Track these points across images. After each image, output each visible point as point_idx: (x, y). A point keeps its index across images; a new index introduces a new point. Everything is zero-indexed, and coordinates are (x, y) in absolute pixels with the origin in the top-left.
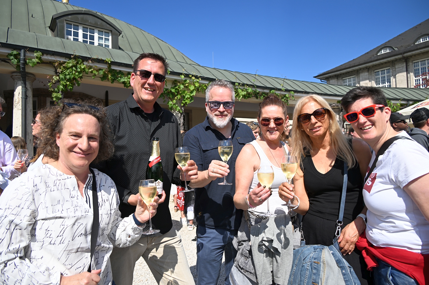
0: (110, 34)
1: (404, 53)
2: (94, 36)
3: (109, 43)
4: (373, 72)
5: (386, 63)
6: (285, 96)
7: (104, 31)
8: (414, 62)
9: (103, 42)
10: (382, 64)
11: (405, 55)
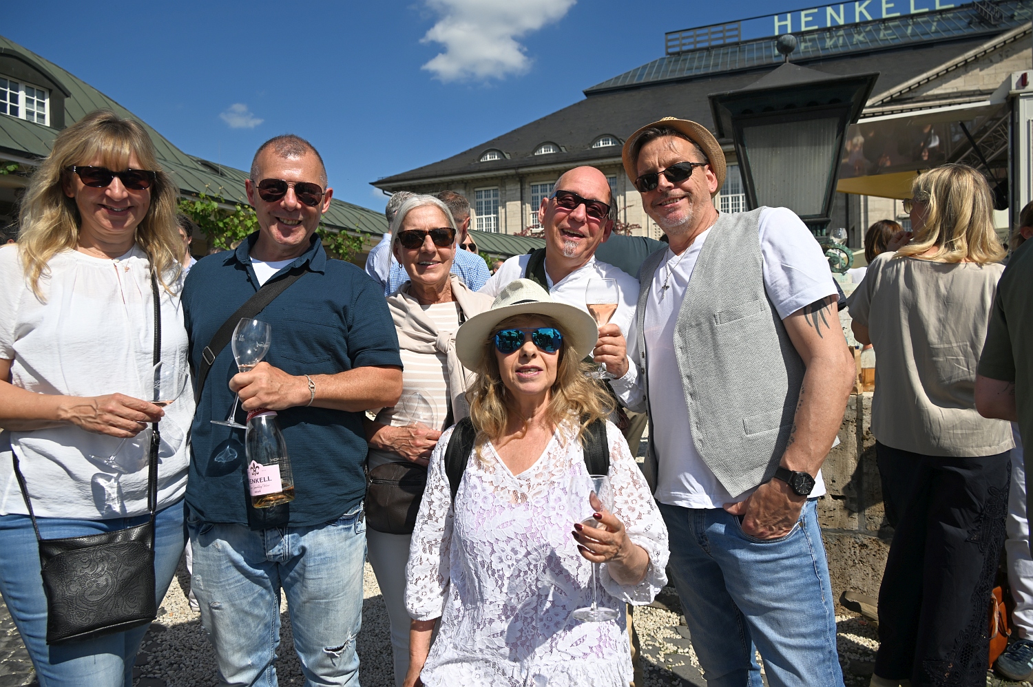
0: (47, 94)
1: (519, 168)
2: (18, 95)
3: (44, 111)
4: (472, 191)
5: (492, 178)
6: (358, 238)
7: (36, 87)
8: (532, 184)
9: (33, 108)
10: (486, 179)
11: (521, 170)
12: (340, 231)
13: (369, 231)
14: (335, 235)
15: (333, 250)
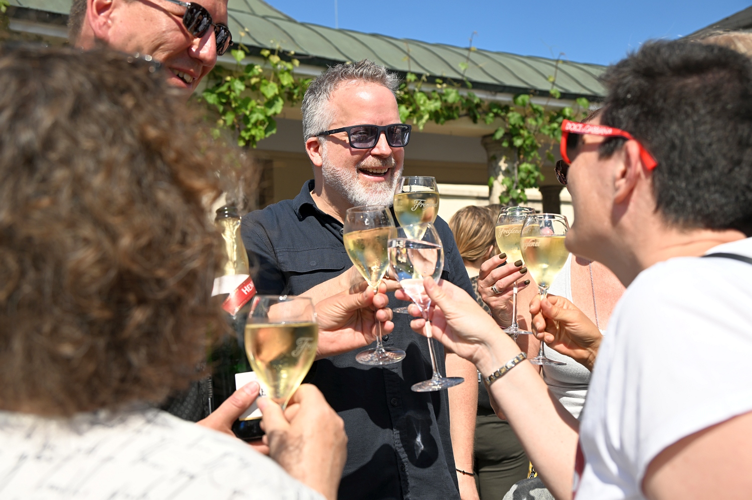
6: (560, 112)
12: (515, 98)
13: (584, 92)
14: (506, 108)
15: (500, 141)
